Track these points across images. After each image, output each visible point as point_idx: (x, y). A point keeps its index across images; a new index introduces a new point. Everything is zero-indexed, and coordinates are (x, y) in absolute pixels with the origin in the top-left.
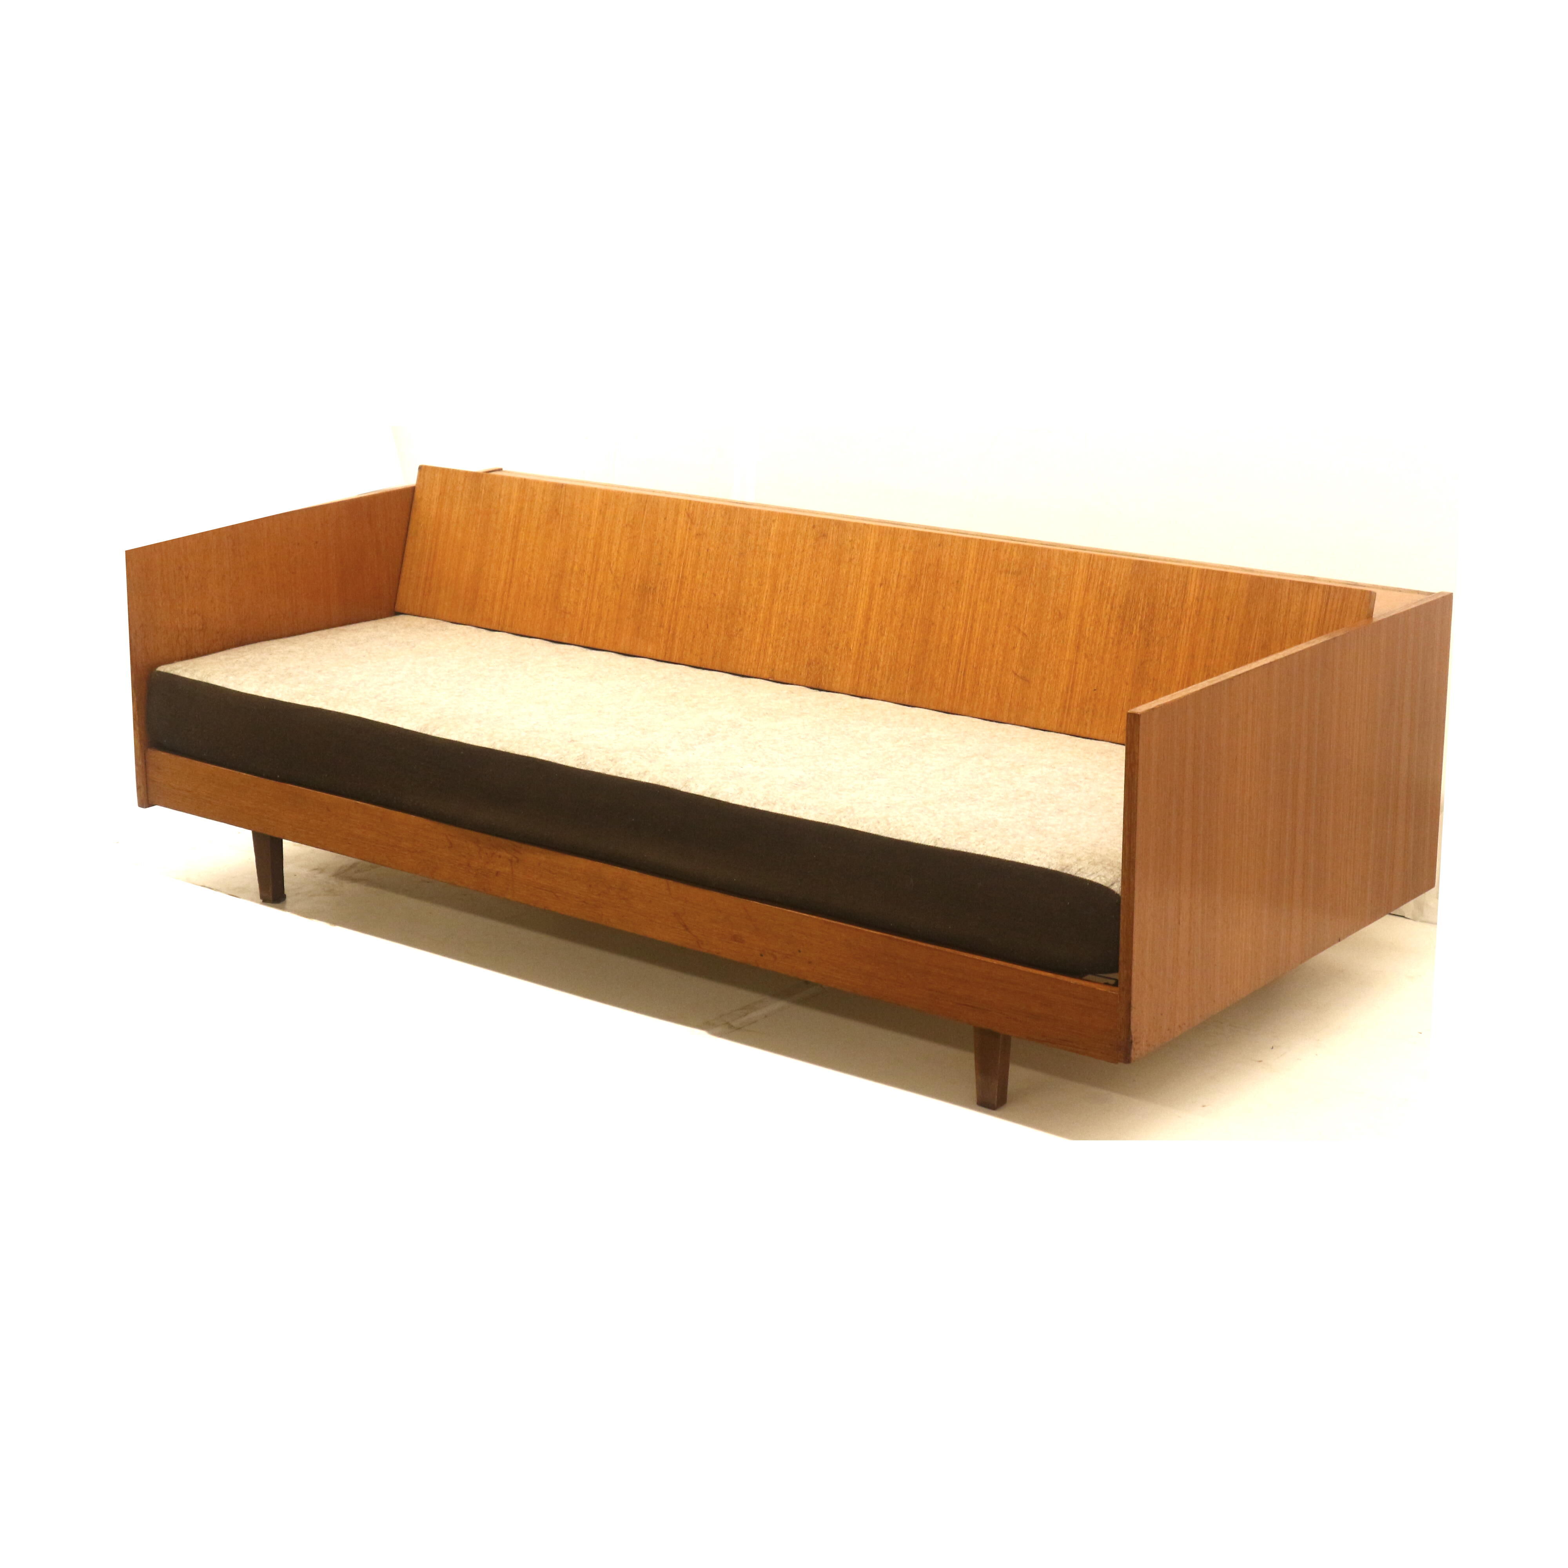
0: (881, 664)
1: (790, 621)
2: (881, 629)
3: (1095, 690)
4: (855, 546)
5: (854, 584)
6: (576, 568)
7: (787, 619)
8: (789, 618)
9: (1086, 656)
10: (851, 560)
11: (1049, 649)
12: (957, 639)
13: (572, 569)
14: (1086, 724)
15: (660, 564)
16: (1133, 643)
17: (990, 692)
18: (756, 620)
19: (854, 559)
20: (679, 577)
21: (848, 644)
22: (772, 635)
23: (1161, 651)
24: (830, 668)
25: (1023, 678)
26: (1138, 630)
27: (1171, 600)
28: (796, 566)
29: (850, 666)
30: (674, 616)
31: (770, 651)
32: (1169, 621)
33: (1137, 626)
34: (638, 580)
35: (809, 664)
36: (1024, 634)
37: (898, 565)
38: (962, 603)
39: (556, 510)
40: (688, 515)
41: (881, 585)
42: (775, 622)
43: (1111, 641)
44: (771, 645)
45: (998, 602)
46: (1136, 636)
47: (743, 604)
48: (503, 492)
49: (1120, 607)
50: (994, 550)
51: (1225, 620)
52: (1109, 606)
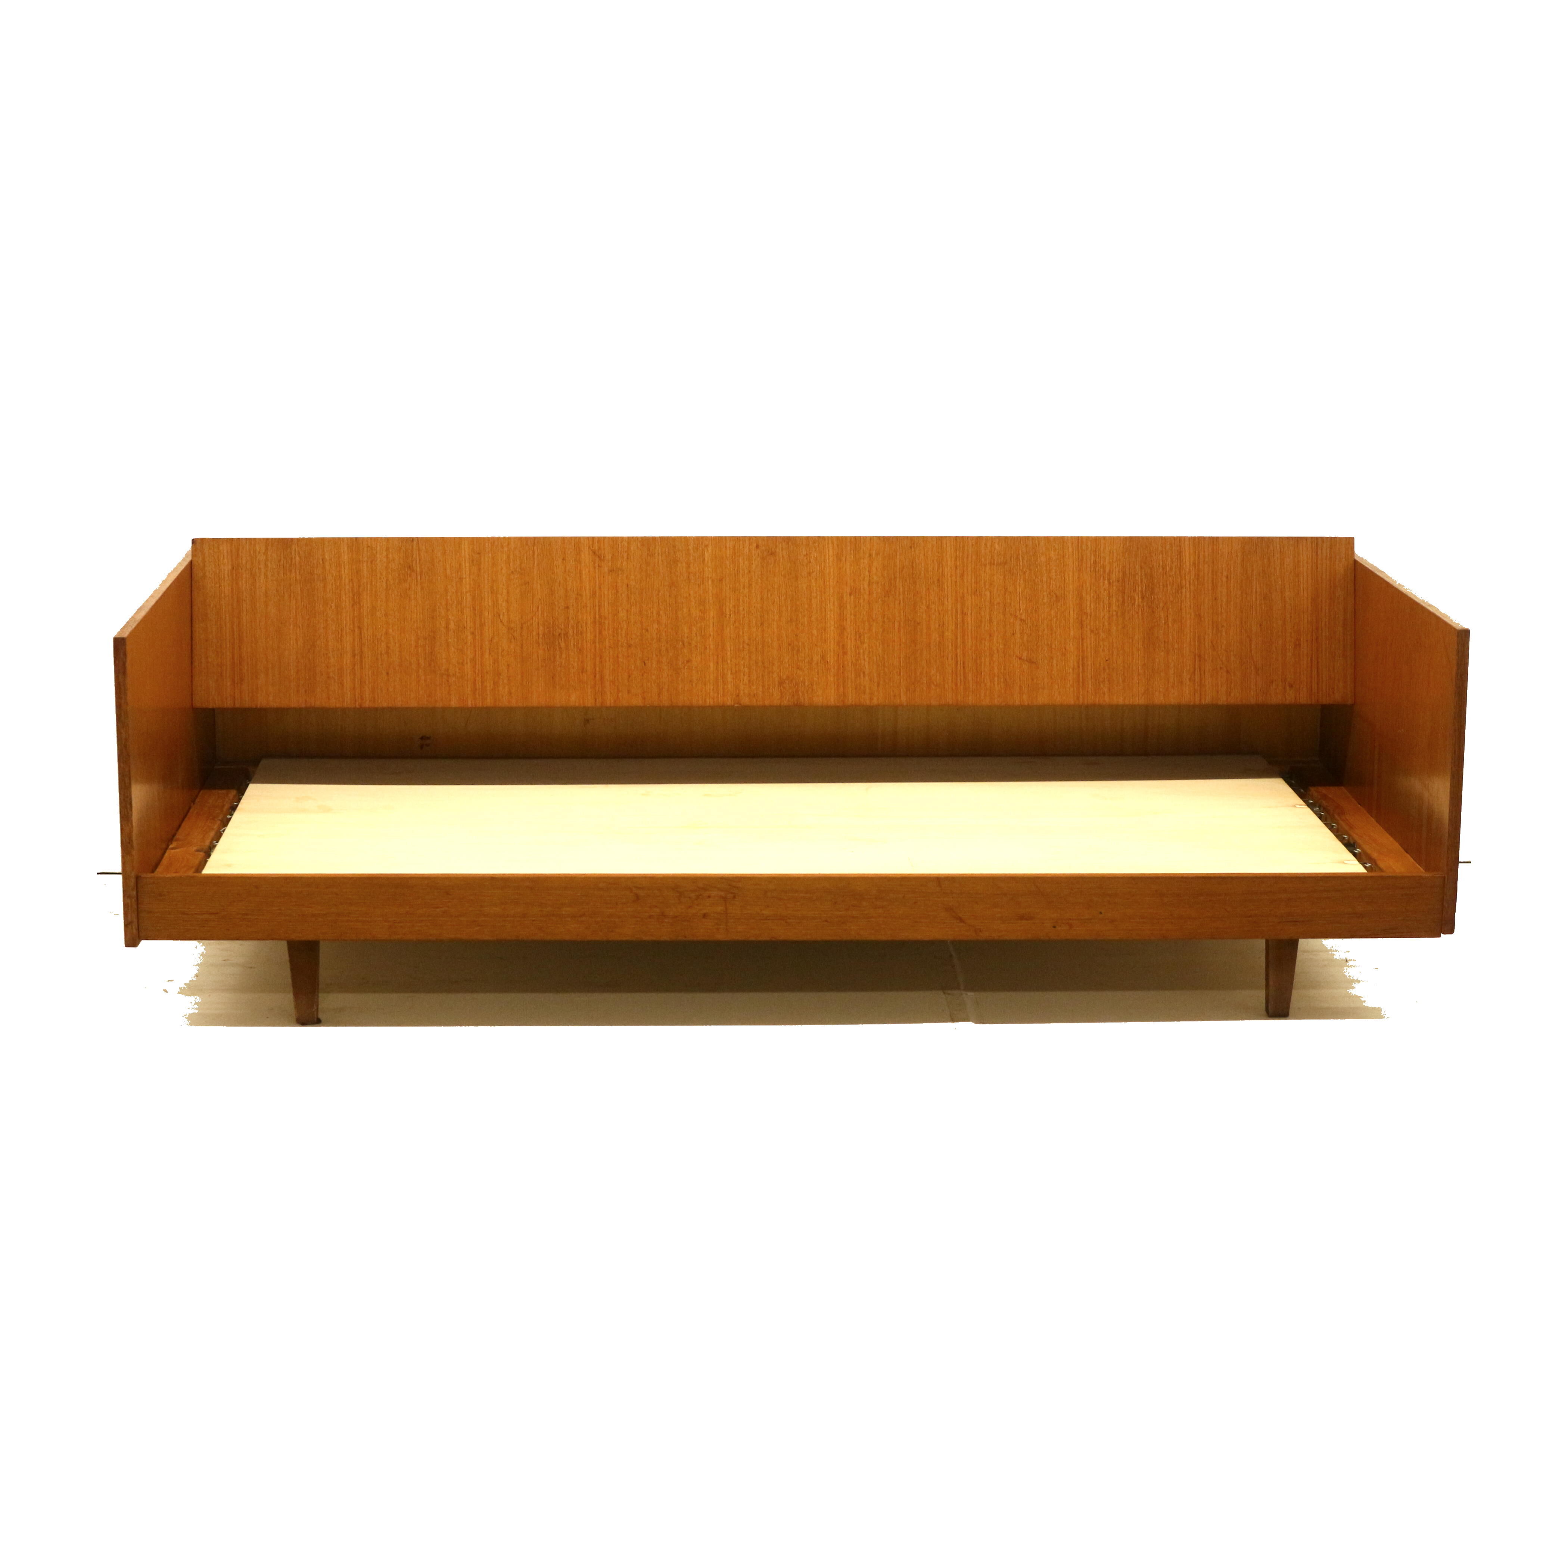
0: (867, 671)
1: (748, 644)
2: (860, 637)
3: (1107, 660)
4: (812, 560)
5: (819, 597)
6: (452, 626)
7: (744, 642)
8: (747, 641)
9: (1092, 631)
10: (809, 574)
11: (1052, 630)
12: (949, 635)
13: (447, 627)
14: (1104, 693)
15: (567, 608)
16: (1137, 613)
17: (996, 679)
18: (705, 648)
19: (813, 572)
20: (595, 618)
21: (823, 657)
22: (729, 661)
23: (1167, 616)
24: (807, 683)
25: (1029, 661)
26: (1140, 600)
27: (1168, 569)
28: (744, 587)
29: (831, 678)
30: (598, 659)
31: (729, 677)
32: (1169, 588)
33: (1138, 597)
34: (540, 627)
35: (781, 683)
36: (1021, 620)
37: (867, 573)
38: (948, 600)
39: (411, 568)
40: (594, 553)
41: (851, 594)
42: (730, 647)
43: (1115, 613)
44: (729, 672)
45: (988, 593)
46: (1139, 606)
47: (686, 636)
49: (1118, 581)
50: (972, 545)
51: (1224, 579)
52: (1106, 582)
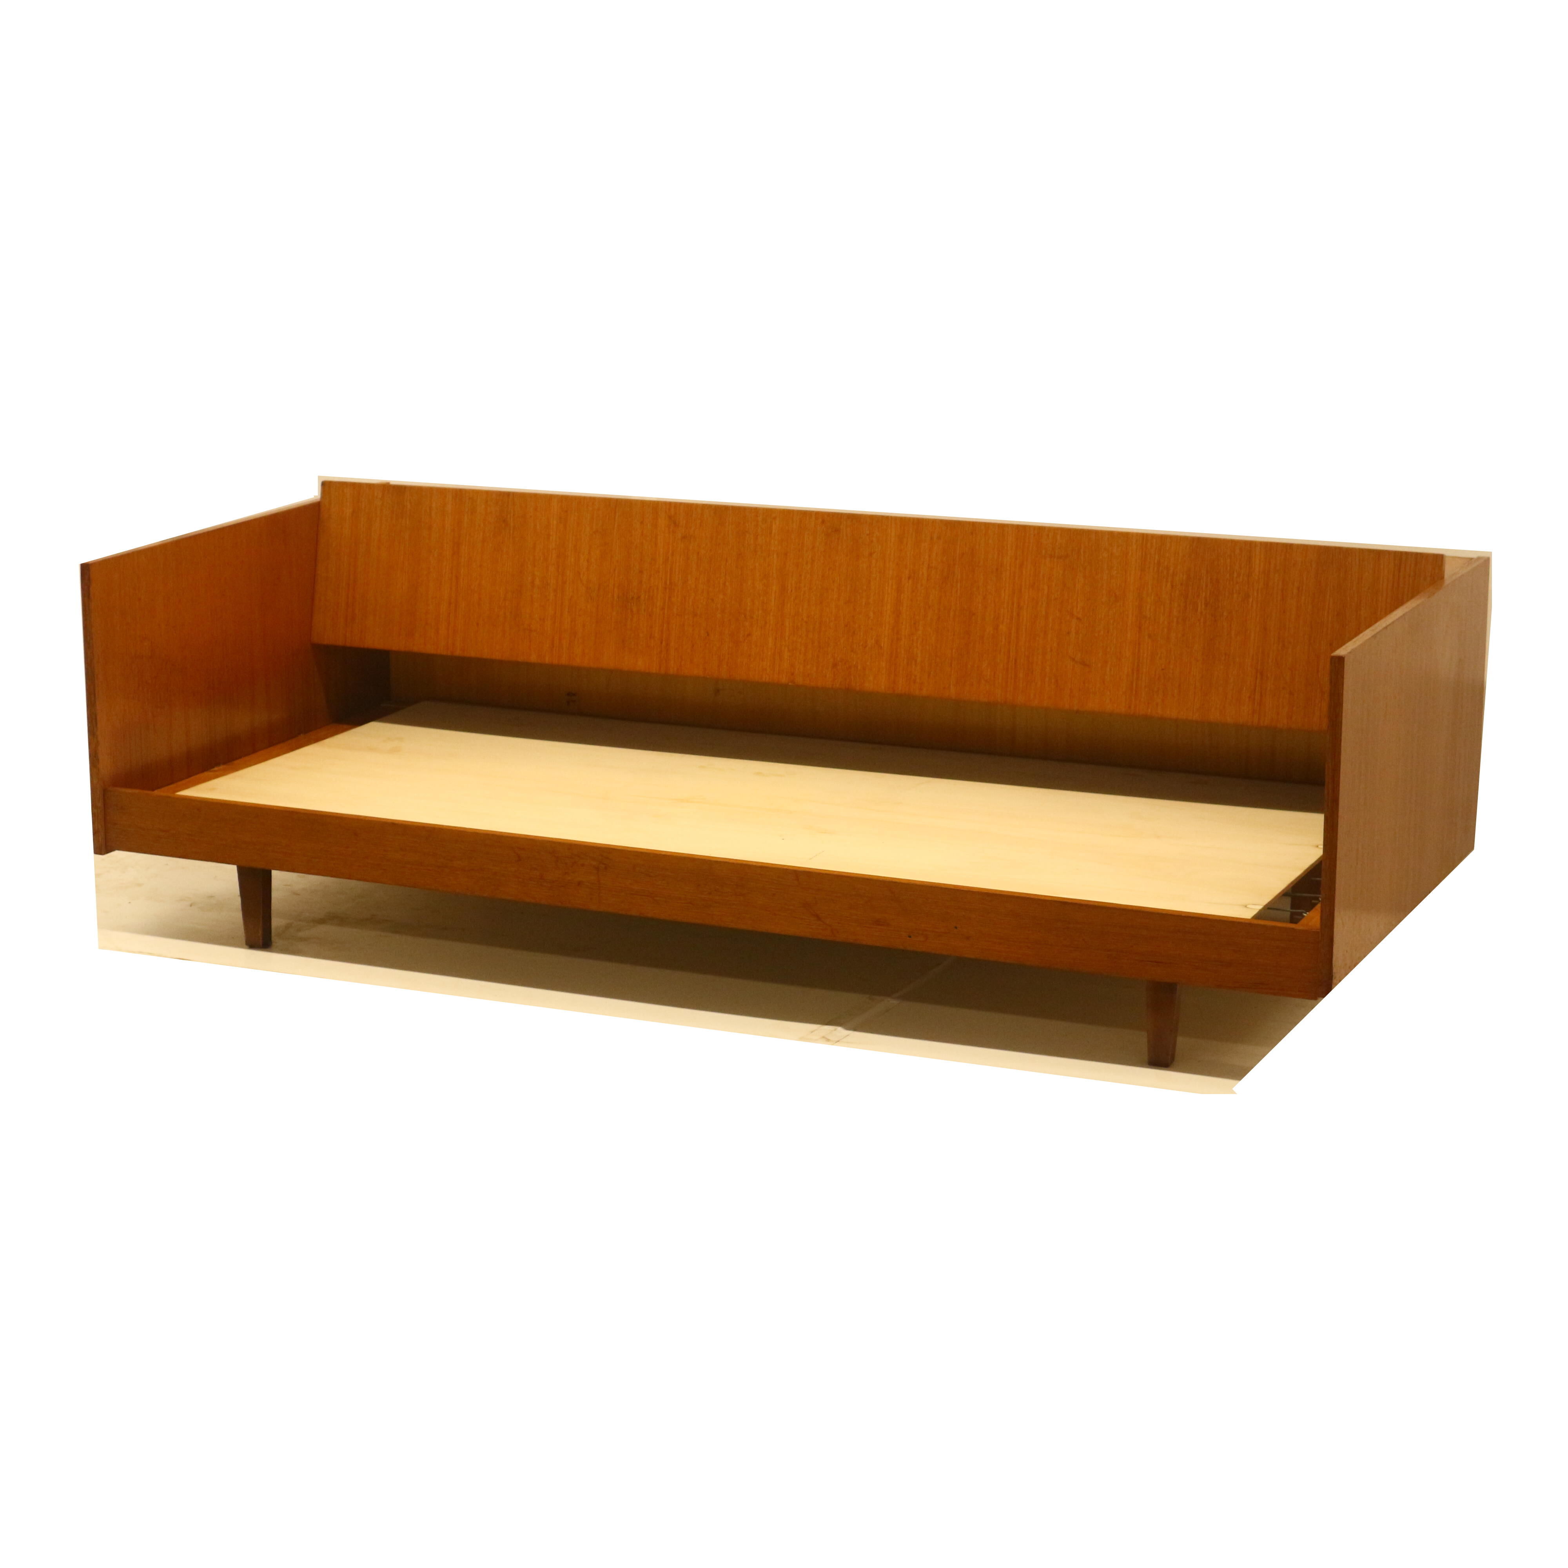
0: (919, 660)
1: (806, 622)
2: (915, 624)
3: (1163, 669)
4: (874, 539)
5: (878, 579)
6: (537, 582)
7: (802, 619)
8: (805, 619)
9: (1150, 636)
10: (871, 554)
11: (1108, 632)
12: (1003, 628)
13: (533, 583)
14: (1157, 704)
15: (641, 572)
16: (1199, 620)
17: (1047, 679)
18: (766, 623)
19: (874, 553)
20: (666, 583)
21: (877, 642)
22: (787, 638)
23: (1231, 626)
24: (859, 667)
25: (1084, 664)
26: (1203, 606)
27: (1235, 575)
28: (807, 563)
29: (883, 664)
30: (665, 626)
31: (786, 655)
32: (1235, 596)
33: (1201, 603)
34: (616, 590)
35: (835, 665)
36: (1078, 619)
37: (927, 557)
38: (1005, 590)
39: (504, 521)
40: (670, 517)
41: (909, 578)
42: (789, 624)
43: (1175, 620)
44: (786, 649)
45: (1046, 587)
46: (1201, 613)
47: (748, 608)
48: (434, 505)
49: (1182, 584)
50: (1034, 535)
51: (1295, 591)
52: (1169, 584)
